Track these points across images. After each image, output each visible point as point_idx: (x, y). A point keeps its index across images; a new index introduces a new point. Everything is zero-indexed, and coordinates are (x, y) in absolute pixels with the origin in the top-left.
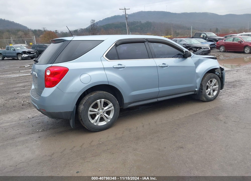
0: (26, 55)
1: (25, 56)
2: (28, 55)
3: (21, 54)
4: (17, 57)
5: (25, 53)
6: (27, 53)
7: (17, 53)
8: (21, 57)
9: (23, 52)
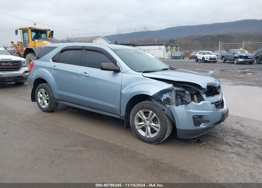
0: (242, 60)
1: (240, 60)
2: (243, 60)
3: (238, 58)
4: (234, 61)
5: (241, 57)
6: (243, 57)
7: (235, 57)
8: (237, 61)
9: (239, 56)
